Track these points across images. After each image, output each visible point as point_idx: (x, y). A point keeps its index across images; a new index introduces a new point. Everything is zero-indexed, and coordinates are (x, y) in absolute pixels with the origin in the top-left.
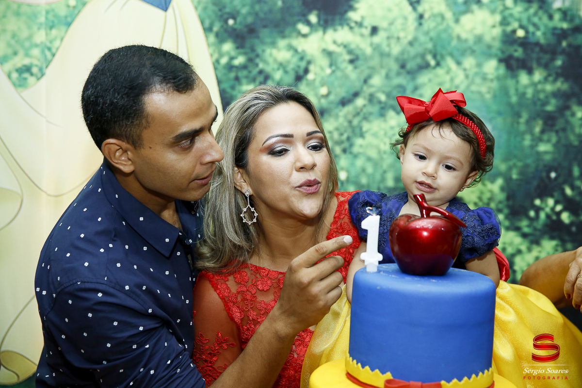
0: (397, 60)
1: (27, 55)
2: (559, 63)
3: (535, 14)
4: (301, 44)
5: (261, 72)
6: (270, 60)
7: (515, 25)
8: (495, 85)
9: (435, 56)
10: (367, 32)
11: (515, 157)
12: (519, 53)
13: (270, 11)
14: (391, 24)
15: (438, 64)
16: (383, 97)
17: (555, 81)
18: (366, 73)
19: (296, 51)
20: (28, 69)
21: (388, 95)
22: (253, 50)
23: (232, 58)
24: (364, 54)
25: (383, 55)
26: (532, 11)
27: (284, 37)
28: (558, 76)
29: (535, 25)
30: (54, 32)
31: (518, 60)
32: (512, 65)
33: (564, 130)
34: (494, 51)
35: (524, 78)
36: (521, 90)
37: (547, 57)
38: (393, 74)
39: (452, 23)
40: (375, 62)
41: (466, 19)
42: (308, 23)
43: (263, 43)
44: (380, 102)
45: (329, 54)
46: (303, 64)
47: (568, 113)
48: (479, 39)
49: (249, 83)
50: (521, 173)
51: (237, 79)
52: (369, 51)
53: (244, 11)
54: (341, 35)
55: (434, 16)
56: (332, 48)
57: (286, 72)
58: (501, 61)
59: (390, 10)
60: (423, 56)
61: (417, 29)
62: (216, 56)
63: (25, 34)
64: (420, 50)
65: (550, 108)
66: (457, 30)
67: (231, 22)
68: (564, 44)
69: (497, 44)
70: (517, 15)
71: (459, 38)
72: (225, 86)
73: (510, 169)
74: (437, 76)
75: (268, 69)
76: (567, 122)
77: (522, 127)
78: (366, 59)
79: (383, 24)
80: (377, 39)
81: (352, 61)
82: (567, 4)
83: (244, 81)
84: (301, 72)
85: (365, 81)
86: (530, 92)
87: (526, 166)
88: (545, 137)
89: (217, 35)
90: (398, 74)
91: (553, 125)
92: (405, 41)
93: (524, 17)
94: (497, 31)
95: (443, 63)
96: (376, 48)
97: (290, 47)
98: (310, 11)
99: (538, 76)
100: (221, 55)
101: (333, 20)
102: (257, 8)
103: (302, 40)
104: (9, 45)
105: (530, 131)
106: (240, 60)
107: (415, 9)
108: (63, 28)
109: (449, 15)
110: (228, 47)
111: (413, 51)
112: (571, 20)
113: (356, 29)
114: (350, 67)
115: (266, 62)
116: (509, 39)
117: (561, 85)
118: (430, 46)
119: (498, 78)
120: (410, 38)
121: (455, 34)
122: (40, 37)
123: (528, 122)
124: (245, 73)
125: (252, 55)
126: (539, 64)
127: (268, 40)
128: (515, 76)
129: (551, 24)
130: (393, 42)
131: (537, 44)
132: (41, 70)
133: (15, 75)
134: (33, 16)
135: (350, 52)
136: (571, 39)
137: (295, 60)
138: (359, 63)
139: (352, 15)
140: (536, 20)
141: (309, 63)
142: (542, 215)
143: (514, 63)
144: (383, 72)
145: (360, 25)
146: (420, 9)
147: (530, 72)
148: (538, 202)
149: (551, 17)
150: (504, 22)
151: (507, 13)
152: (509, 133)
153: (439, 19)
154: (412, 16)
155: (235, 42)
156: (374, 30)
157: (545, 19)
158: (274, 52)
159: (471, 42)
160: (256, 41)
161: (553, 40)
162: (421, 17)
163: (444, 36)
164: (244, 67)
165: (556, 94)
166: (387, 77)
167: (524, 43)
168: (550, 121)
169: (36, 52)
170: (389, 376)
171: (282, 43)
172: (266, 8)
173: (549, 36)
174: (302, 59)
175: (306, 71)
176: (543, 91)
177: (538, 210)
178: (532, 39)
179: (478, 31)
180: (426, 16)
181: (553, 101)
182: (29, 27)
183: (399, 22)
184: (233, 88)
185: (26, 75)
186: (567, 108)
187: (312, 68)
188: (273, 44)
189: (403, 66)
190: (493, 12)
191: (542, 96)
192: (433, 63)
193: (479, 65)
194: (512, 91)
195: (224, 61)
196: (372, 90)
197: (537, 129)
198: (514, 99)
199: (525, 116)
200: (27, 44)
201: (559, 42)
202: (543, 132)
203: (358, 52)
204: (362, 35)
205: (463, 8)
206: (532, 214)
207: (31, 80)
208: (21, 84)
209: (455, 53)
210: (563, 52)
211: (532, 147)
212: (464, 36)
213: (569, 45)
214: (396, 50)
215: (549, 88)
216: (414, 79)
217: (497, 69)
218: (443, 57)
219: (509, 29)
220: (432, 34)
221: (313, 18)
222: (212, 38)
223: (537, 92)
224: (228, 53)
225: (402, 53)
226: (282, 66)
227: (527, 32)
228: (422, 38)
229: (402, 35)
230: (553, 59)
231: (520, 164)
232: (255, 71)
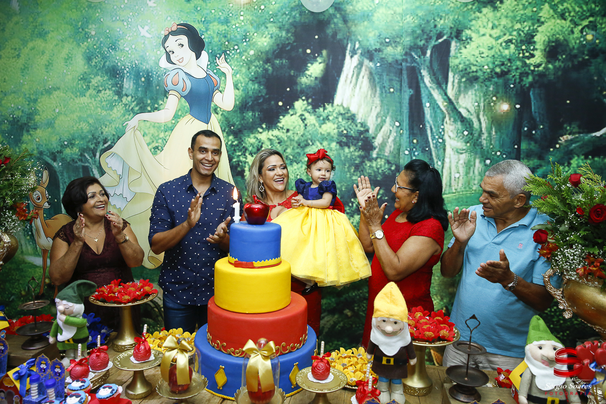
0: (297, 142)
1: (157, 142)
2: (360, 144)
3: (350, 124)
4: (259, 136)
5: (244, 147)
6: (247, 143)
7: (343, 129)
8: (335, 152)
9: (312, 141)
10: (285, 131)
11: (344, 181)
12: (345, 140)
13: (247, 123)
14: (294, 128)
15: (313, 144)
16: (291, 157)
17: (359, 151)
18: (284, 148)
19: (257, 139)
20: (157, 148)
21: (293, 156)
22: (241, 139)
23: (233, 142)
24: (284, 140)
25: (291, 140)
26: (349, 123)
27: (253, 133)
28: (360, 149)
29: (350, 129)
30: (167, 133)
31: (344, 142)
32: (341, 144)
33: (362, 171)
34: (335, 139)
35: (347, 150)
36: (346, 154)
37: (356, 141)
38: (295, 148)
39: (318, 128)
40: (288, 143)
41: (323, 126)
42: (262, 128)
43: (245, 136)
44: (290, 159)
45: (270, 140)
46: (260, 144)
47: (364, 164)
48: (329, 134)
49: (239, 152)
50: (346, 188)
51: (234, 150)
52: (286, 139)
53: (237, 123)
54: (275, 132)
55: (311, 125)
56: (271, 137)
57: (253, 147)
58: (337, 143)
59: (294, 122)
60: (307, 141)
61: (304, 130)
62: (226, 141)
63: (156, 134)
64: (306, 138)
65: (357, 162)
66: (320, 130)
67: (232, 128)
68: (362, 136)
69: (336, 136)
70: (343, 125)
71: (321, 133)
72: (230, 153)
73: (342, 186)
74: (313, 149)
75: (247, 146)
76: (364, 167)
77: (346, 170)
78: (285, 142)
79: (291, 128)
80: (289, 134)
81: (279, 143)
82: (363, 121)
83: (237, 151)
84: (259, 147)
85: (284, 151)
86: (349, 155)
87: (348, 185)
88: (355, 174)
89: (227, 133)
90: (297, 148)
91: (358, 169)
92: (300, 135)
93: (346, 125)
94: (336, 131)
95: (315, 144)
96: (289, 137)
97: (255, 137)
98: (263, 123)
99: (352, 149)
100: (229, 141)
101: (272, 127)
102: (242, 122)
103: (260, 134)
104: (151, 139)
105: (349, 171)
106: (236, 143)
107: (303, 122)
108: (170, 132)
109: (317, 125)
110: (231, 137)
111: (303, 139)
112: (364, 127)
113: (281, 130)
114: (279, 145)
115: (246, 143)
116: (340, 134)
117: (361, 153)
118: (309, 137)
119: (336, 150)
120: (302, 133)
121: (319, 132)
122: (162, 135)
123: (348, 168)
124: (238, 148)
125: (240, 141)
126: (353, 144)
127: (246, 135)
128: (343, 149)
129: (357, 129)
130: (295, 135)
131: (352, 136)
132: (162, 148)
133: (153, 150)
134: (160, 127)
135: (278, 139)
136: (364, 135)
137: (257, 142)
138: (281, 144)
139: (279, 124)
140: (351, 127)
141: (262, 143)
142: (354, 205)
143: (343, 144)
144: (292, 147)
145: (282, 128)
146: (306, 122)
147: (349, 147)
148: (352, 200)
149: (356, 126)
150: (338, 128)
151: (339, 124)
152: (341, 172)
153: (313, 126)
154: (302, 125)
155: (234, 136)
156: (288, 130)
157: (354, 126)
158: (249, 139)
159: (326, 135)
160: (242, 135)
161: (357, 135)
162: (306, 125)
163: (315, 133)
164: (237, 145)
165: (360, 156)
166: (293, 149)
167: (347, 136)
168: (357, 167)
169: (160, 141)
170: (237, 259)
171: (252, 136)
172: (246, 122)
173: (356, 133)
174: (260, 142)
175: (262, 147)
176: (354, 155)
177: (353, 203)
178: (349, 134)
179: (328, 131)
180: (308, 125)
181: (358, 159)
182: (158, 132)
183: (298, 127)
184: (233, 154)
185: (157, 150)
186: (364, 162)
187: (263, 145)
188: (249, 136)
189: (299, 145)
190: (334, 123)
191: (354, 157)
192: (311, 143)
193: (329, 145)
194: (342, 155)
195: (230, 143)
196: (287, 154)
197: (352, 170)
198: (343, 158)
199: (347, 165)
200: (157, 138)
201: (360, 136)
202: (354, 171)
203: (282, 139)
204: (283, 133)
205: (323, 122)
206: (350, 204)
207: (159, 152)
208: (155, 153)
209: (320, 140)
210: (362, 140)
211: (350, 177)
212: (323, 133)
213: (364, 137)
214: (296, 138)
215: (356, 154)
216: (303, 150)
217: (336, 146)
218: (315, 141)
219: (340, 130)
220: (310, 132)
221: (264, 126)
222: (225, 134)
223: (352, 155)
224: (231, 140)
225: (299, 140)
226: (252, 145)
227: (347, 131)
228: (307, 134)
229: (298, 132)
230: (358, 142)
231: (345, 184)
232: (241, 147)
